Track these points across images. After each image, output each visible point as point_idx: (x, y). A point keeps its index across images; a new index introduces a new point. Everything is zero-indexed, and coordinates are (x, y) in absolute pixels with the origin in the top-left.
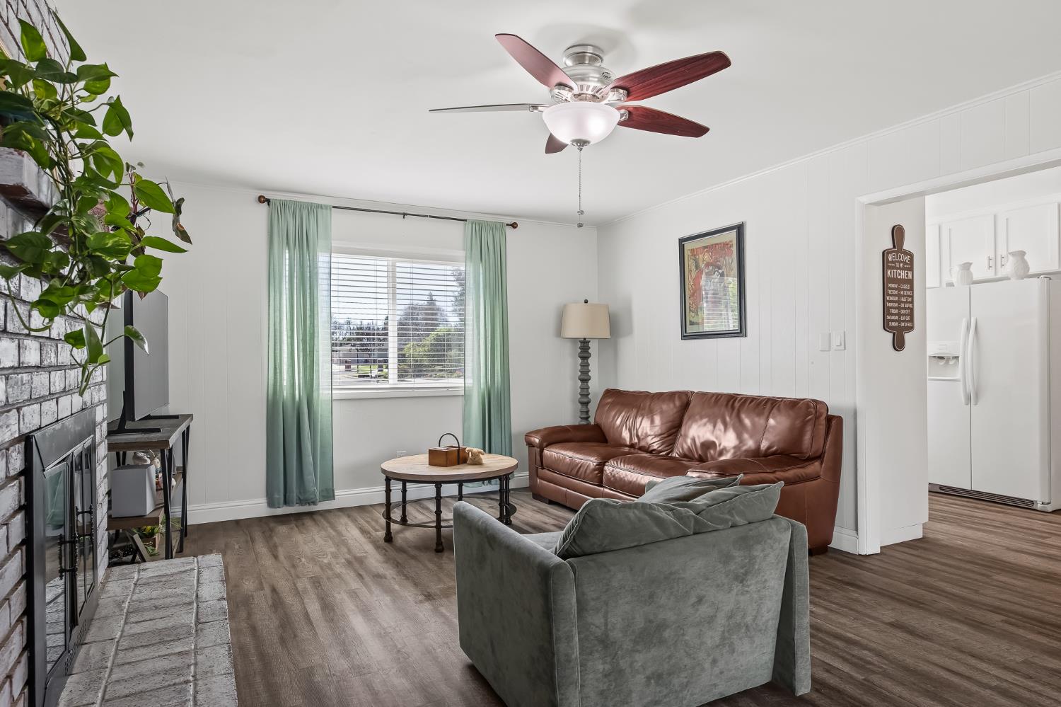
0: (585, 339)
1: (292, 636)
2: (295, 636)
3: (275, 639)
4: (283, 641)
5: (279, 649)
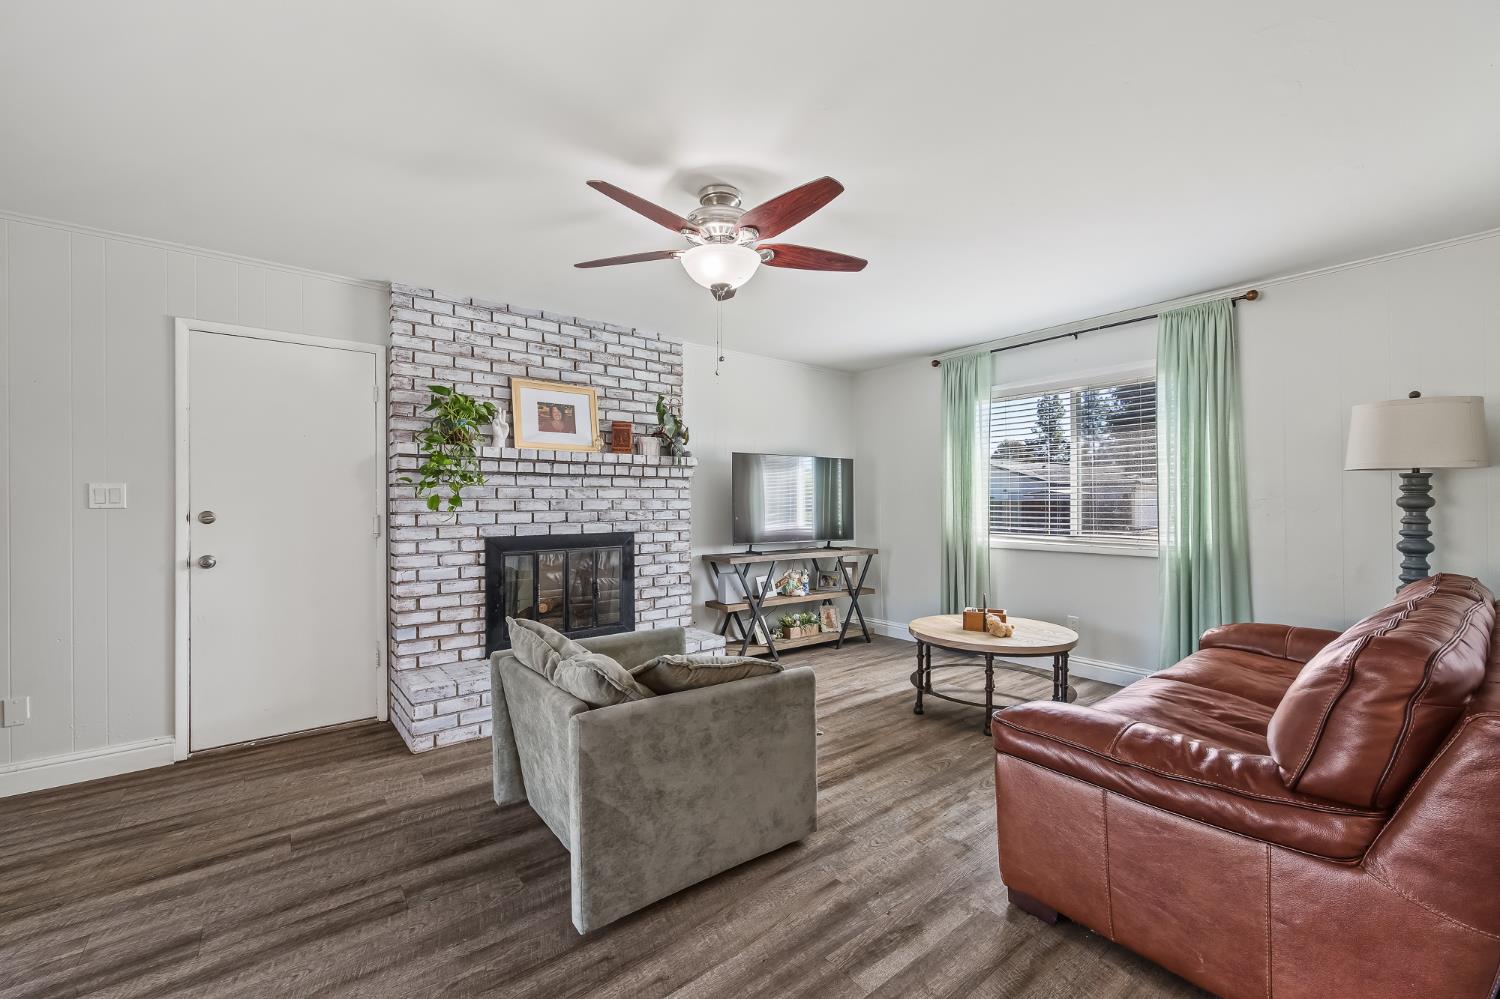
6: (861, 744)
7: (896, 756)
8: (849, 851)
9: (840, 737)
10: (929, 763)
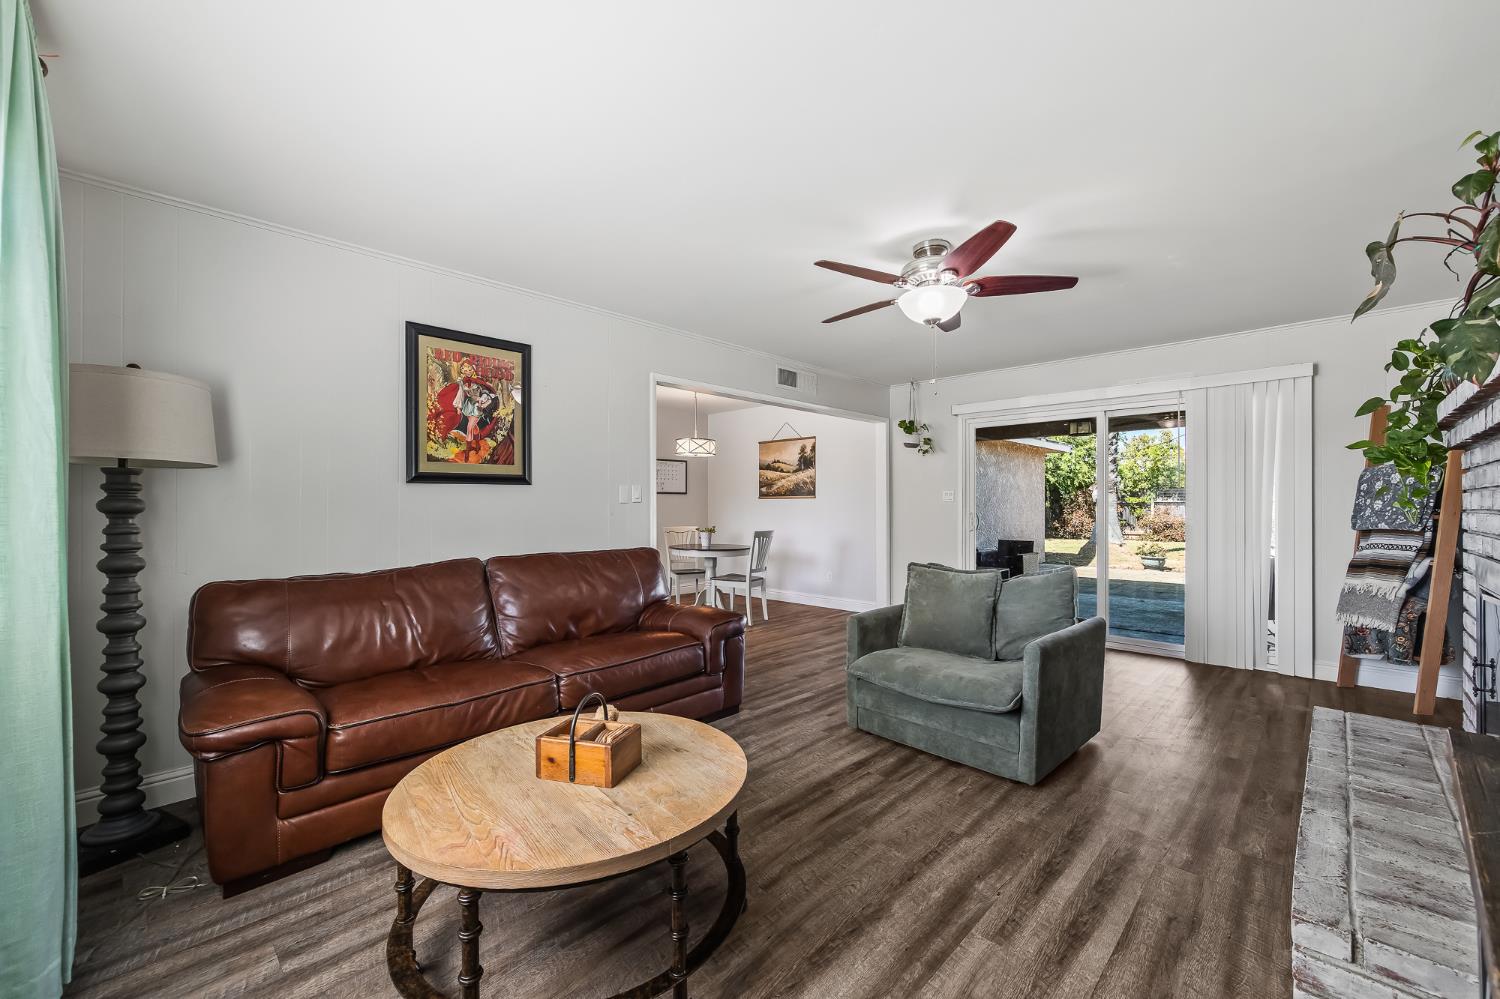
0: (122, 462)
1: (1174, 923)
2: (1170, 920)
3: (1204, 935)
4: (1194, 925)
5: (1208, 915)
6: (834, 820)
7: (789, 804)
8: (825, 726)
9: (864, 833)
10: (754, 797)
